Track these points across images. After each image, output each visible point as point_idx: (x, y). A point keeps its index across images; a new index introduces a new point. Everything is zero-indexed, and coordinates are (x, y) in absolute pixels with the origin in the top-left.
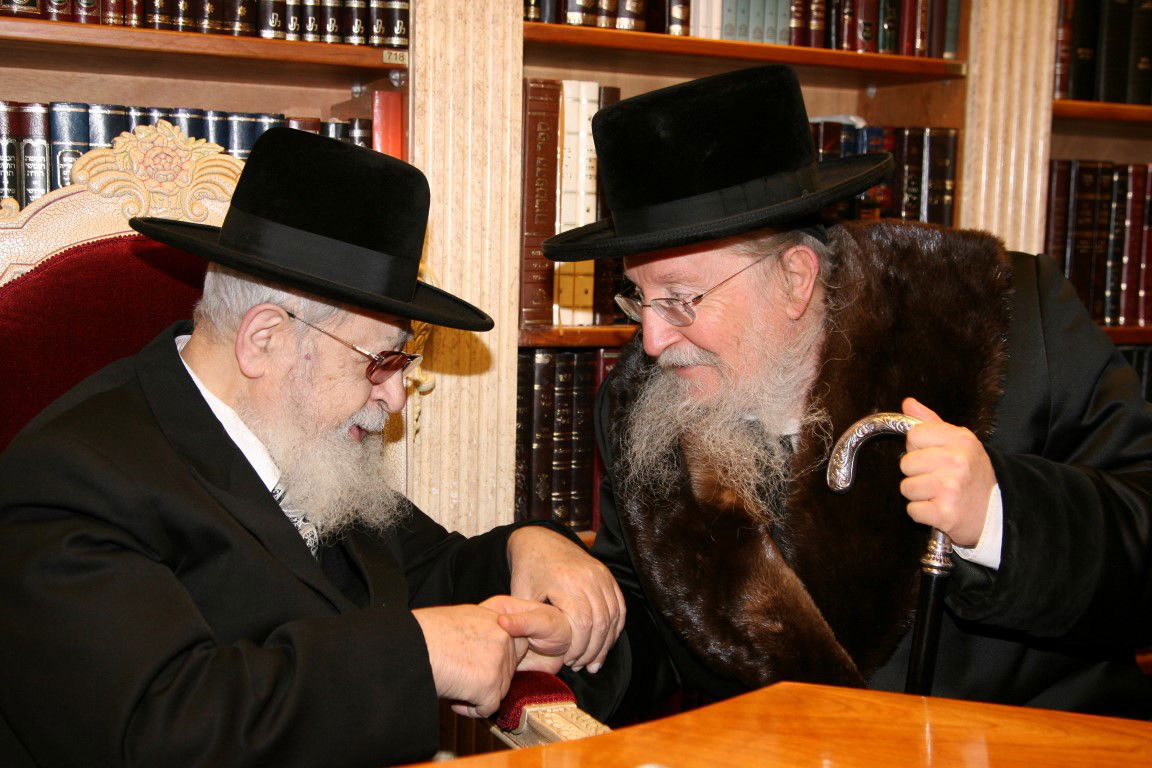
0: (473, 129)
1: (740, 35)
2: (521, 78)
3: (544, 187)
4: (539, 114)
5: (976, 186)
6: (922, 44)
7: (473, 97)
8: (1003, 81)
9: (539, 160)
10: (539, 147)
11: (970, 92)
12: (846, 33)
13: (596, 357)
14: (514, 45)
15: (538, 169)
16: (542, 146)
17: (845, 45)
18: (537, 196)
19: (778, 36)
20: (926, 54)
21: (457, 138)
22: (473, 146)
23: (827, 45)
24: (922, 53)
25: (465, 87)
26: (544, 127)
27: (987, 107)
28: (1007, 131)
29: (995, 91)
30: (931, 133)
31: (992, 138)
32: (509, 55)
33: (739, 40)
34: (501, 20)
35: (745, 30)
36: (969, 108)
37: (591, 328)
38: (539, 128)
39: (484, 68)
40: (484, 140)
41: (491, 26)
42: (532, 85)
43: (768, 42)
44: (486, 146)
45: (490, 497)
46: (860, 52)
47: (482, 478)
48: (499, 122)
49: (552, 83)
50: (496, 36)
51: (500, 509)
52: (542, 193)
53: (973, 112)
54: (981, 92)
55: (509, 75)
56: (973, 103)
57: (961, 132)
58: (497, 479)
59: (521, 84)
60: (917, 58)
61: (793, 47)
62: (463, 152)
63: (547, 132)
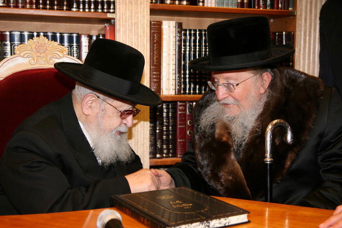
0: (135, 36)
1: (221, 5)
2: (149, 20)
3: (157, 53)
4: (155, 31)
5: (300, 50)
6: (281, 5)
7: (135, 27)
8: (308, 16)
9: (155, 45)
10: (155, 41)
11: (297, 20)
12: (256, 3)
13: (176, 104)
14: (147, 10)
15: (155, 48)
16: (156, 41)
17: (256, 7)
18: (155, 56)
19: (233, 5)
20: (283, 9)
21: (130, 39)
22: (135, 41)
23: (250, 7)
24: (281, 9)
25: (132, 24)
26: (157, 35)
27: (303, 25)
28: (310, 32)
29: (306, 19)
30: (285, 33)
31: (305, 35)
32: (145, 14)
33: (221, 7)
34: (143, 4)
35: (223, 3)
36: (297, 25)
37: (174, 96)
38: (155, 35)
39: (138, 18)
40: (138, 39)
41: (140, 6)
42: (152, 23)
43: (230, 7)
44: (139, 41)
45: (142, 146)
46: (261, 9)
47: (139, 141)
48: (143, 34)
49: (159, 22)
50: (141, 8)
51: (145, 150)
52: (156, 55)
53: (298, 26)
54: (301, 20)
55: (145, 20)
56: (298, 24)
57: (295, 33)
58: (144, 141)
59: (149, 22)
60: (280, 10)
61: (239, 8)
62: (132, 43)
63: (158, 37)
